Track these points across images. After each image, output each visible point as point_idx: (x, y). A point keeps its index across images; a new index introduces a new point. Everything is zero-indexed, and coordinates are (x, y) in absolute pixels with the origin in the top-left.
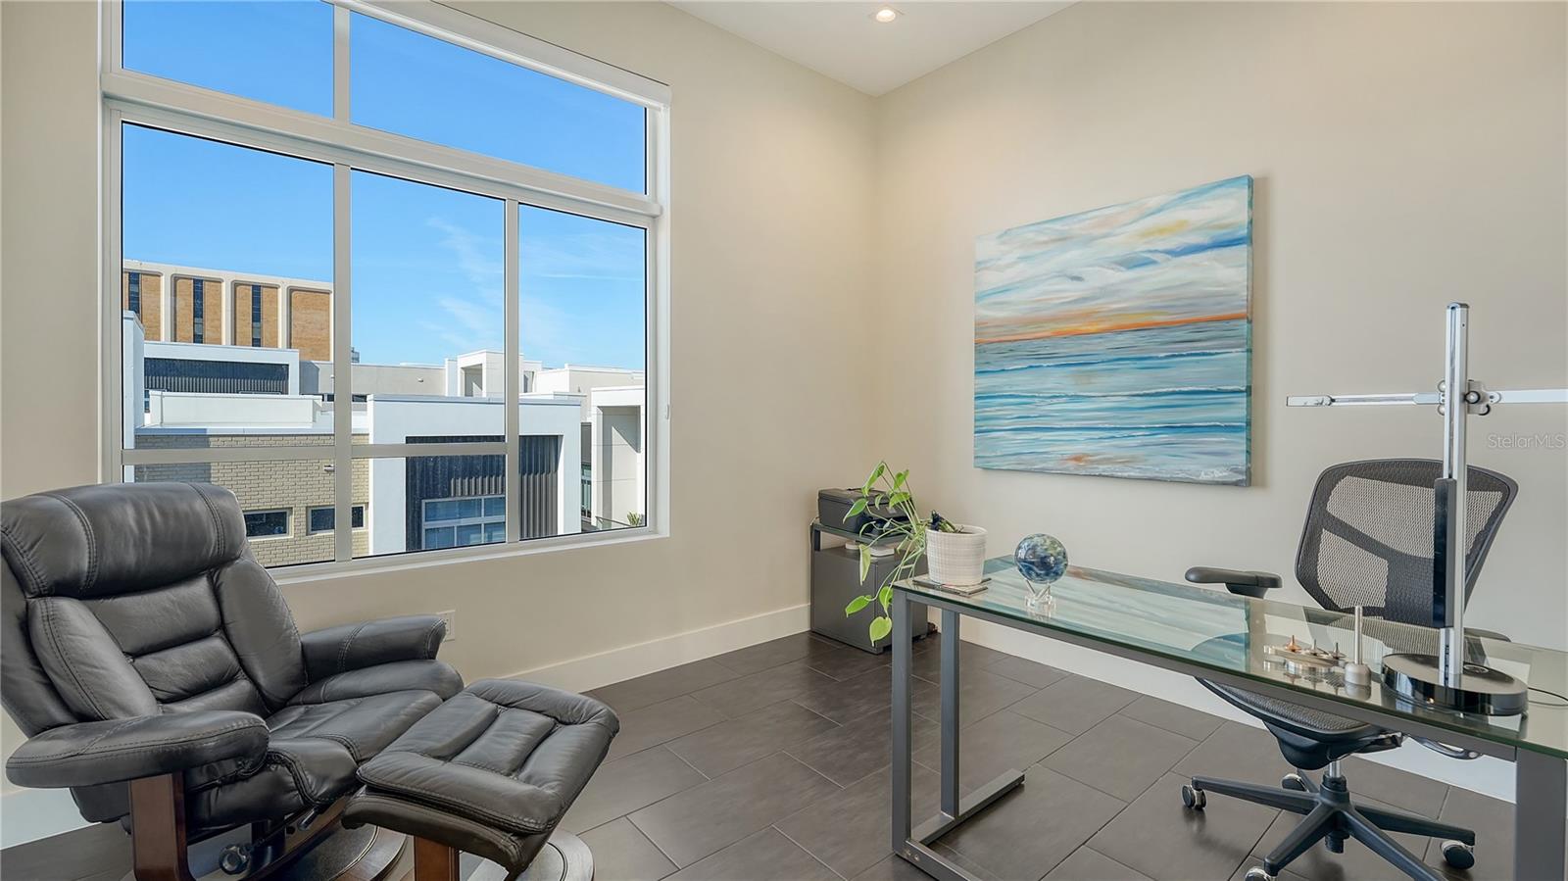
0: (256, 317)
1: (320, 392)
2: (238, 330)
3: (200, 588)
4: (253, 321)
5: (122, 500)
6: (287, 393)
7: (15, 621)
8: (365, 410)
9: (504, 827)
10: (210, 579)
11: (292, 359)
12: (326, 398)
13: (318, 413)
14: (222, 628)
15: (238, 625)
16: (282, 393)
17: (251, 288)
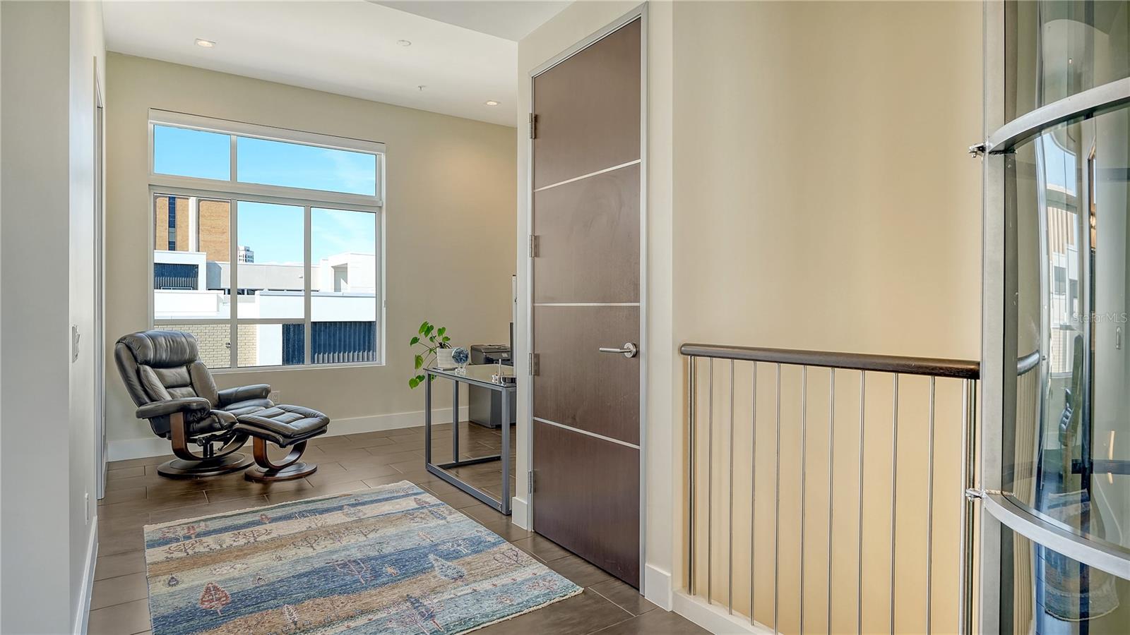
0: (172, 224)
1: (222, 287)
2: (157, 235)
3: (184, 369)
4: (169, 227)
5: (161, 336)
6: (197, 289)
7: (135, 371)
8: (254, 302)
9: (279, 433)
10: (187, 367)
11: (200, 260)
12: (227, 292)
13: (221, 305)
14: (191, 384)
15: (196, 384)
16: (194, 289)
17: (168, 199)
